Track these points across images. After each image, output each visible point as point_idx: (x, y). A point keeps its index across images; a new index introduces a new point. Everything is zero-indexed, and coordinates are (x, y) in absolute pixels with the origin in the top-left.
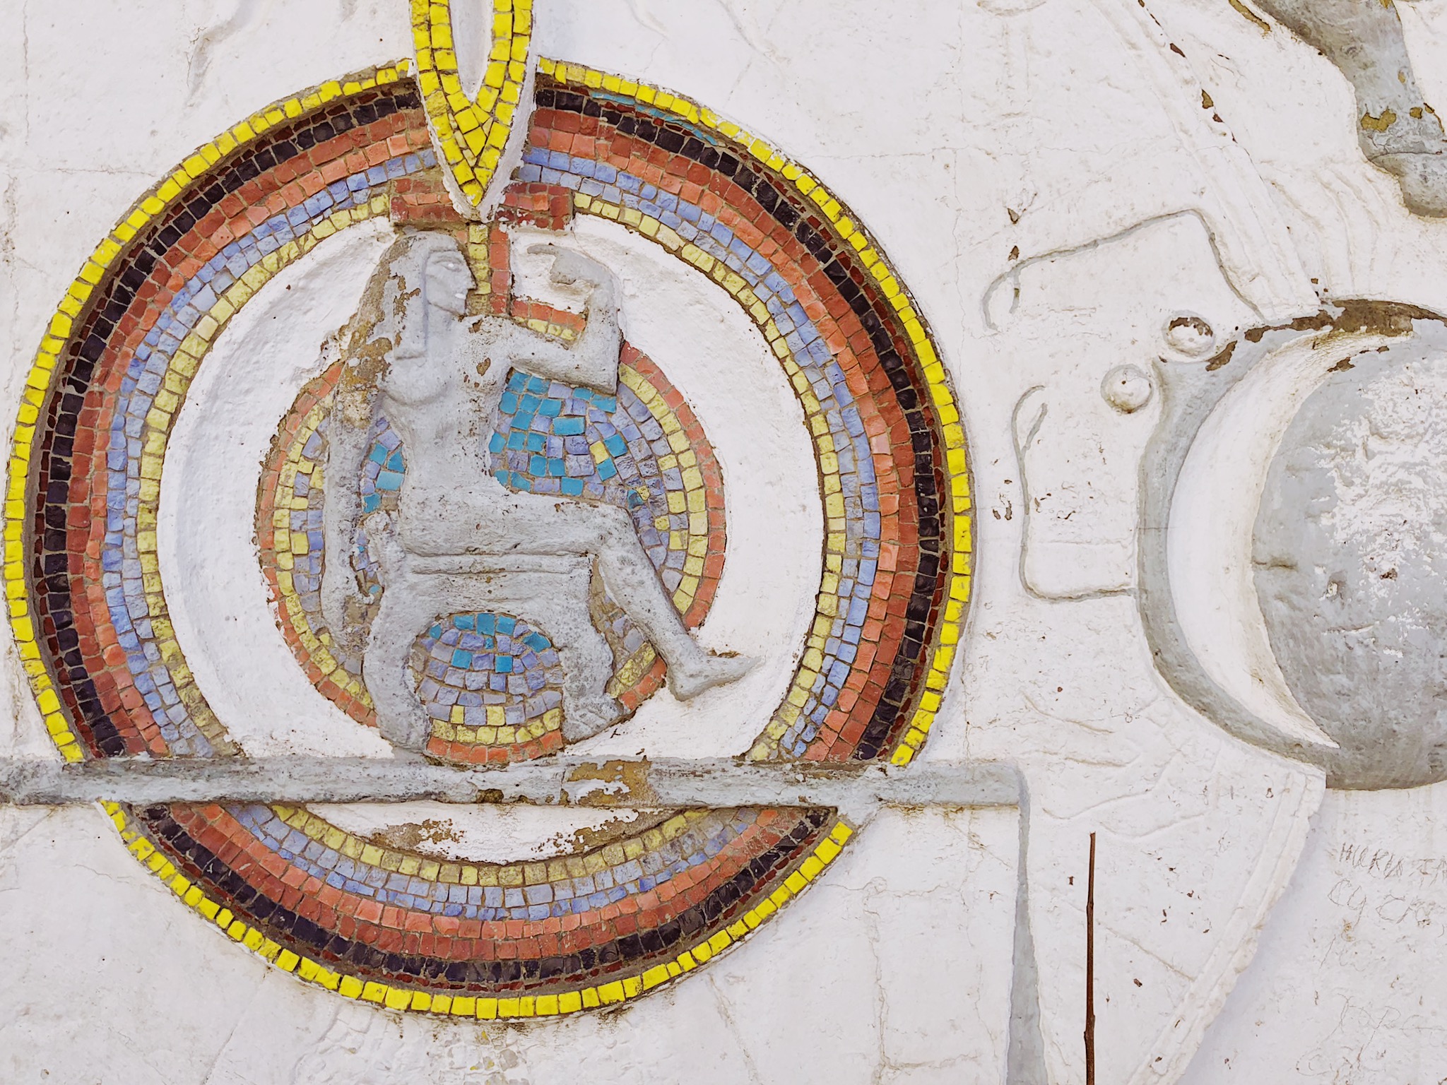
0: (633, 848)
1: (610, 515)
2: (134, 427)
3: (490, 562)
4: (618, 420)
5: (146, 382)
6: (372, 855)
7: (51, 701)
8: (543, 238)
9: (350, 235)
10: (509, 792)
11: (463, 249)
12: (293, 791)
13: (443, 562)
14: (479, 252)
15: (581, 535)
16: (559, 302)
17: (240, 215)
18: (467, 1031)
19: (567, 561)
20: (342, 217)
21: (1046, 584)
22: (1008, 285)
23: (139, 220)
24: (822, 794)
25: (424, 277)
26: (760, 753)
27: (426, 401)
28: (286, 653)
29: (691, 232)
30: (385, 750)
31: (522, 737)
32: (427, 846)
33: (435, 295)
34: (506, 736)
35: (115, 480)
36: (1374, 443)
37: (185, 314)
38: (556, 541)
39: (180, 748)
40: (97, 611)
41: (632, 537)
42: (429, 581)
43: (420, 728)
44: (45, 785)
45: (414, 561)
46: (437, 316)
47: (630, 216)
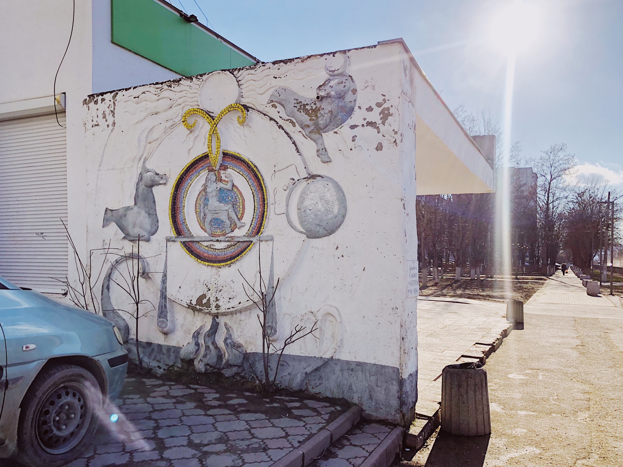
0: (233, 247)
1: (230, 206)
2: (182, 197)
3: (217, 212)
4: (232, 194)
5: (183, 192)
6: (207, 248)
7: (174, 229)
8: (224, 172)
9: (204, 173)
10: (219, 240)
11: (215, 174)
12: (197, 240)
13: (212, 212)
14: (217, 174)
15: (227, 208)
16: (226, 180)
17: (193, 171)
18: (215, 268)
19: (225, 212)
20: (203, 170)
21: (277, 213)
22: (274, 175)
23: (182, 172)
24: (251, 239)
25: (211, 178)
26: (246, 235)
27: (211, 192)
28: (198, 224)
29: (240, 170)
30: (208, 235)
31: (221, 233)
32: (212, 247)
33: (212, 180)
34: (220, 233)
35: (180, 203)
36: (310, 193)
37: (187, 183)
38: (224, 209)
39: (187, 235)
40: (178, 219)
41: (232, 208)
42: (211, 214)
43: (211, 232)
44: (173, 239)
45: (210, 212)
46: (212, 182)
47: (234, 168)
